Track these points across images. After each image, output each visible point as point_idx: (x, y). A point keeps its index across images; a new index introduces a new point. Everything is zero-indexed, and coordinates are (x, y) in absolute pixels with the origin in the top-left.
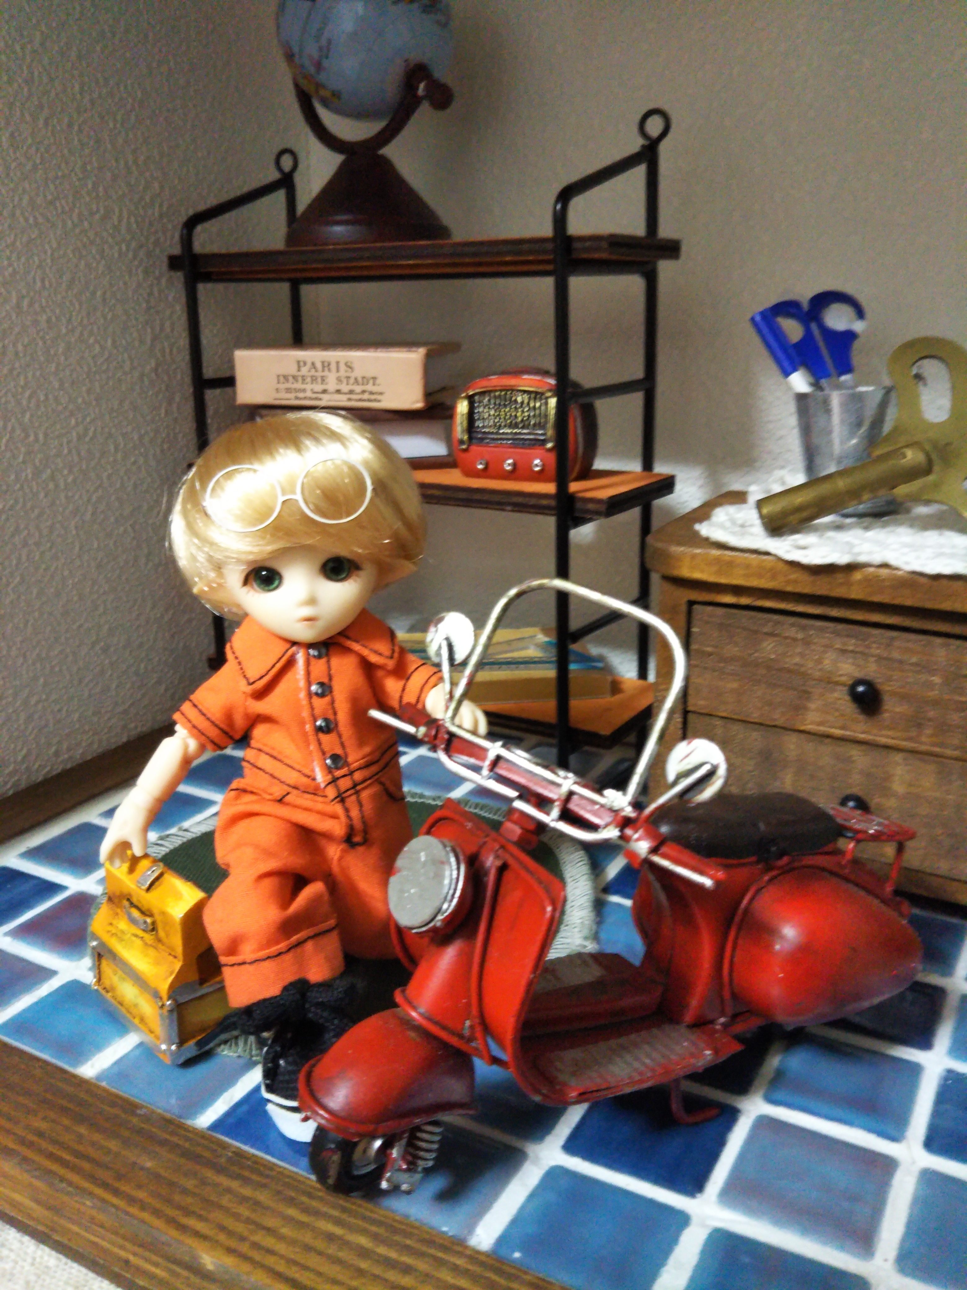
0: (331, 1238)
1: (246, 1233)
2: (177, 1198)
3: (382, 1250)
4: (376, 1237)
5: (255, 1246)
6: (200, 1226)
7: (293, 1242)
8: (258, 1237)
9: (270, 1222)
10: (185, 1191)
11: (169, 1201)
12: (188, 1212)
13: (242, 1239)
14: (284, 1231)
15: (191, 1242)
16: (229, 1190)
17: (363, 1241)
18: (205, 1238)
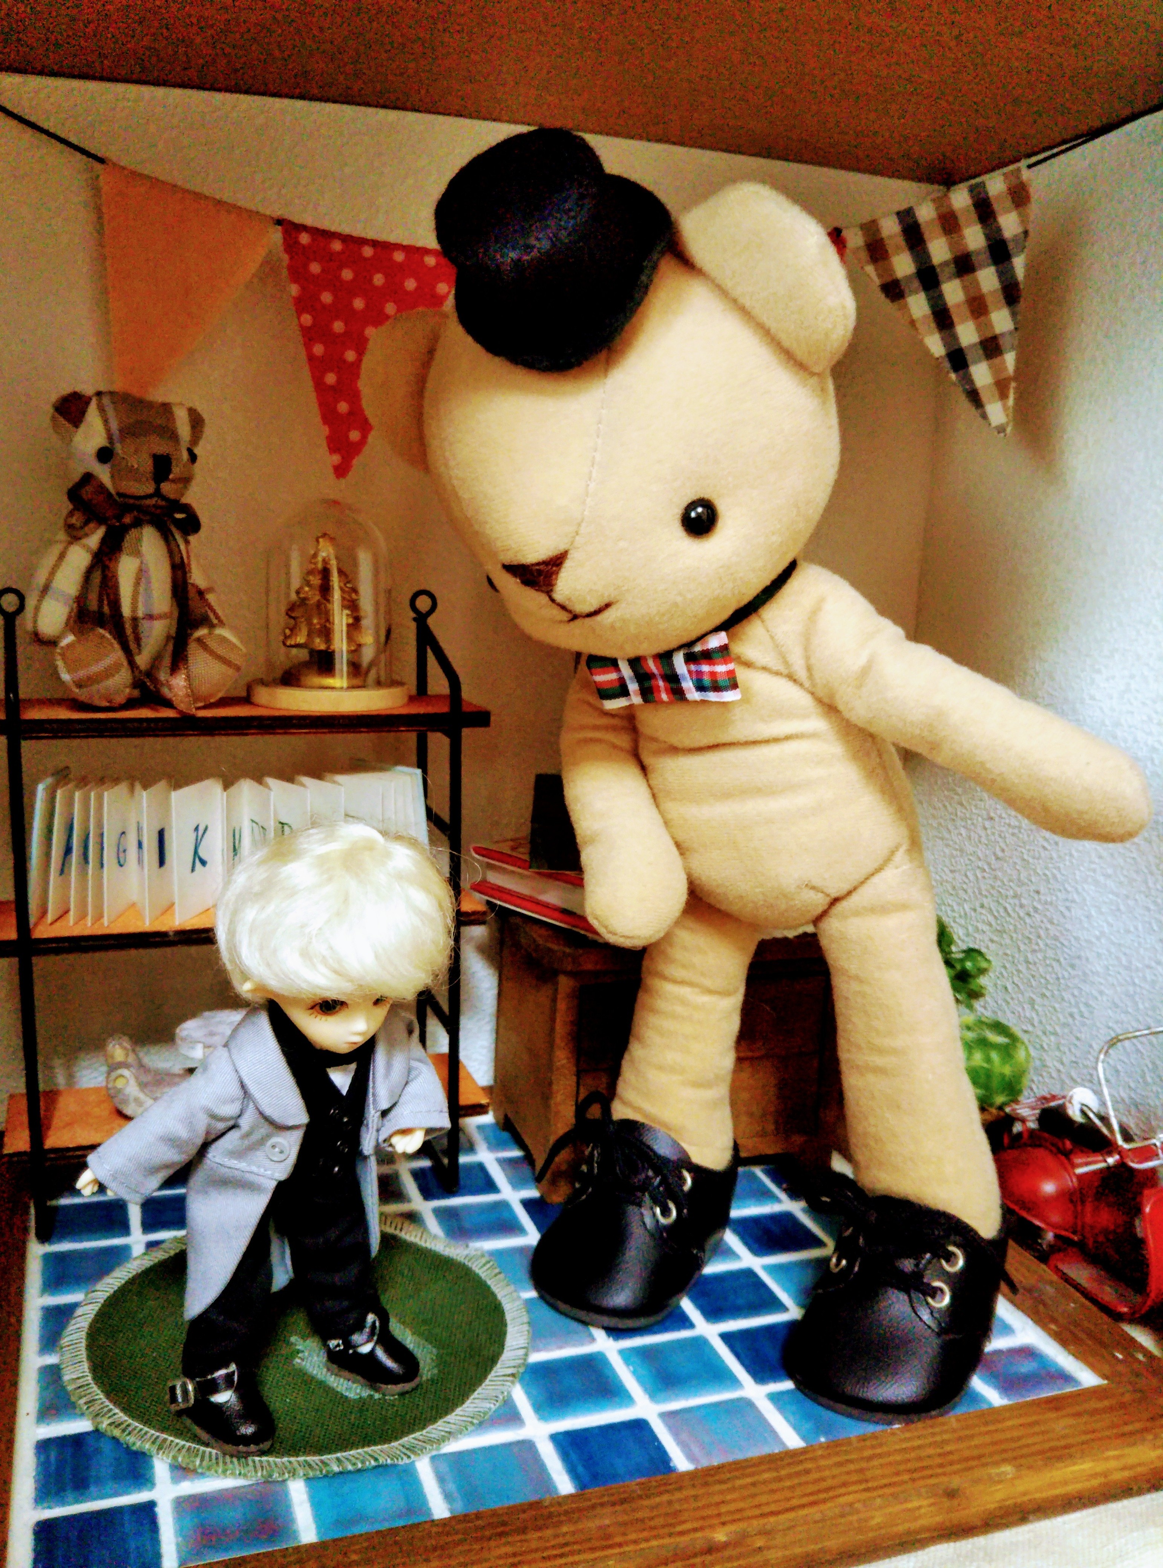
0: (754, 1484)
1: (716, 1512)
2: (652, 1523)
3: (783, 1472)
4: (769, 1469)
5: (730, 1512)
6: (688, 1526)
7: (743, 1499)
8: (724, 1509)
9: (717, 1499)
10: (651, 1519)
11: (652, 1528)
12: (672, 1525)
13: (719, 1515)
14: (729, 1497)
15: (699, 1535)
16: (670, 1503)
17: (766, 1476)
18: (702, 1529)
